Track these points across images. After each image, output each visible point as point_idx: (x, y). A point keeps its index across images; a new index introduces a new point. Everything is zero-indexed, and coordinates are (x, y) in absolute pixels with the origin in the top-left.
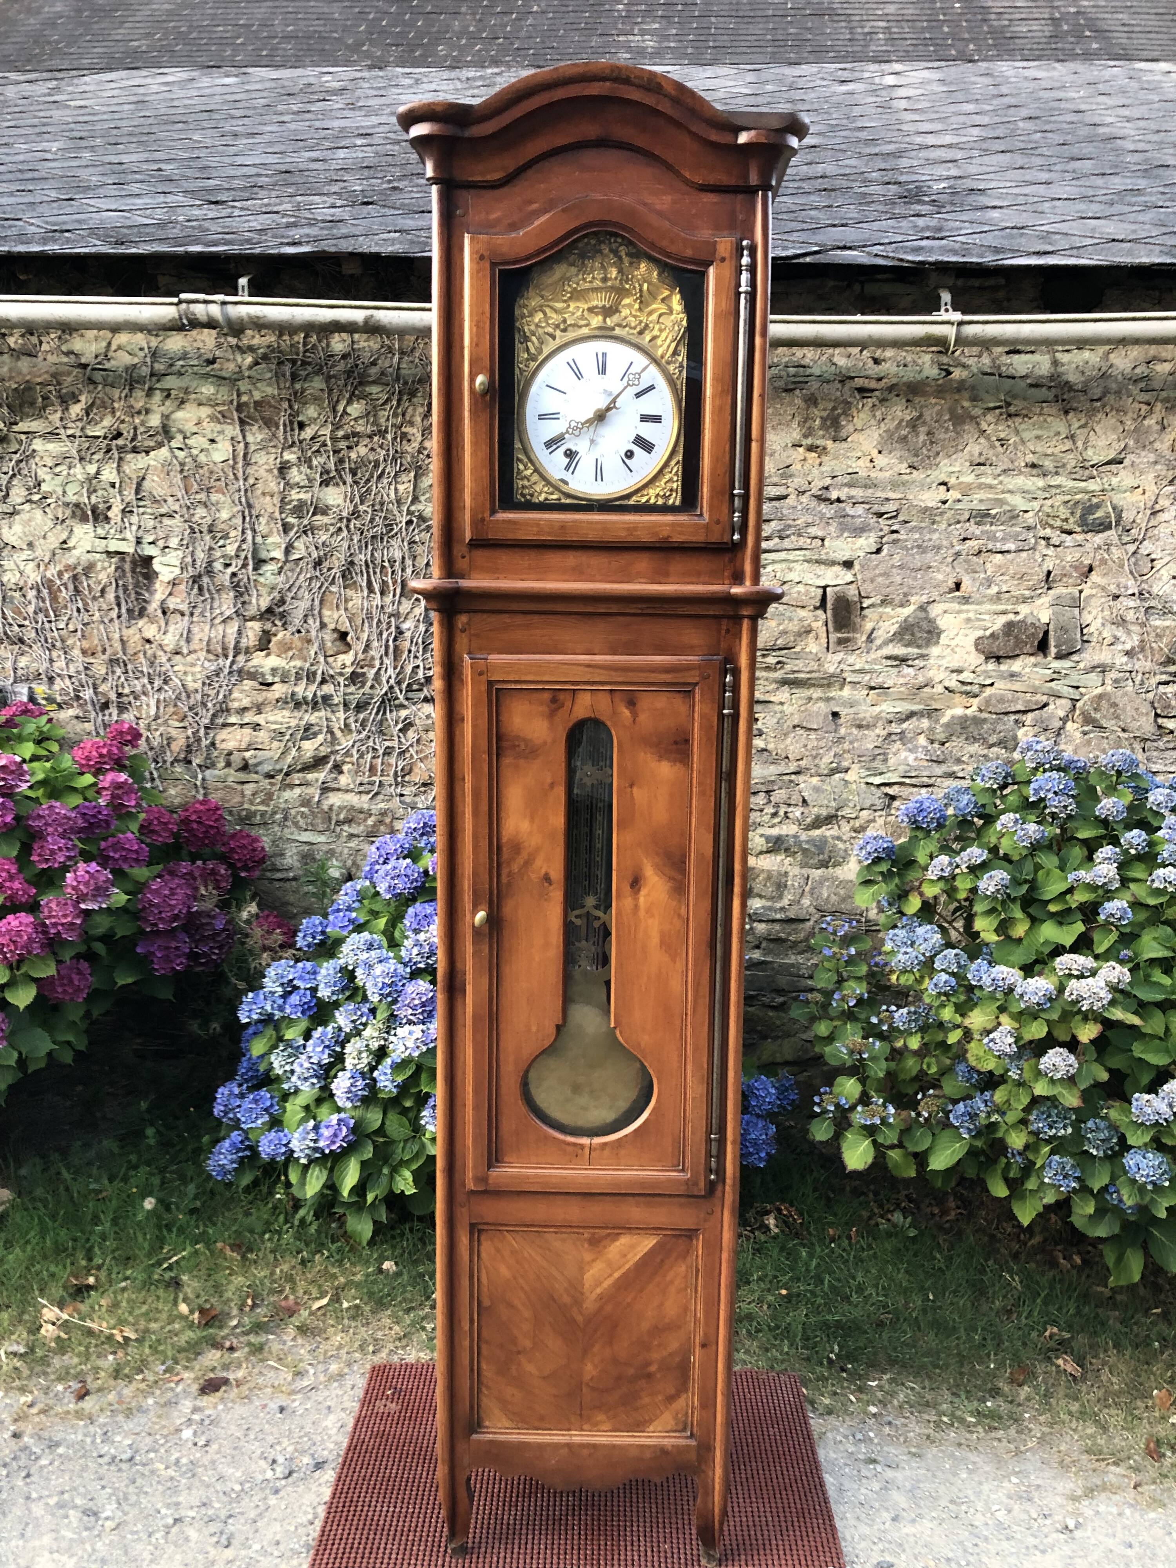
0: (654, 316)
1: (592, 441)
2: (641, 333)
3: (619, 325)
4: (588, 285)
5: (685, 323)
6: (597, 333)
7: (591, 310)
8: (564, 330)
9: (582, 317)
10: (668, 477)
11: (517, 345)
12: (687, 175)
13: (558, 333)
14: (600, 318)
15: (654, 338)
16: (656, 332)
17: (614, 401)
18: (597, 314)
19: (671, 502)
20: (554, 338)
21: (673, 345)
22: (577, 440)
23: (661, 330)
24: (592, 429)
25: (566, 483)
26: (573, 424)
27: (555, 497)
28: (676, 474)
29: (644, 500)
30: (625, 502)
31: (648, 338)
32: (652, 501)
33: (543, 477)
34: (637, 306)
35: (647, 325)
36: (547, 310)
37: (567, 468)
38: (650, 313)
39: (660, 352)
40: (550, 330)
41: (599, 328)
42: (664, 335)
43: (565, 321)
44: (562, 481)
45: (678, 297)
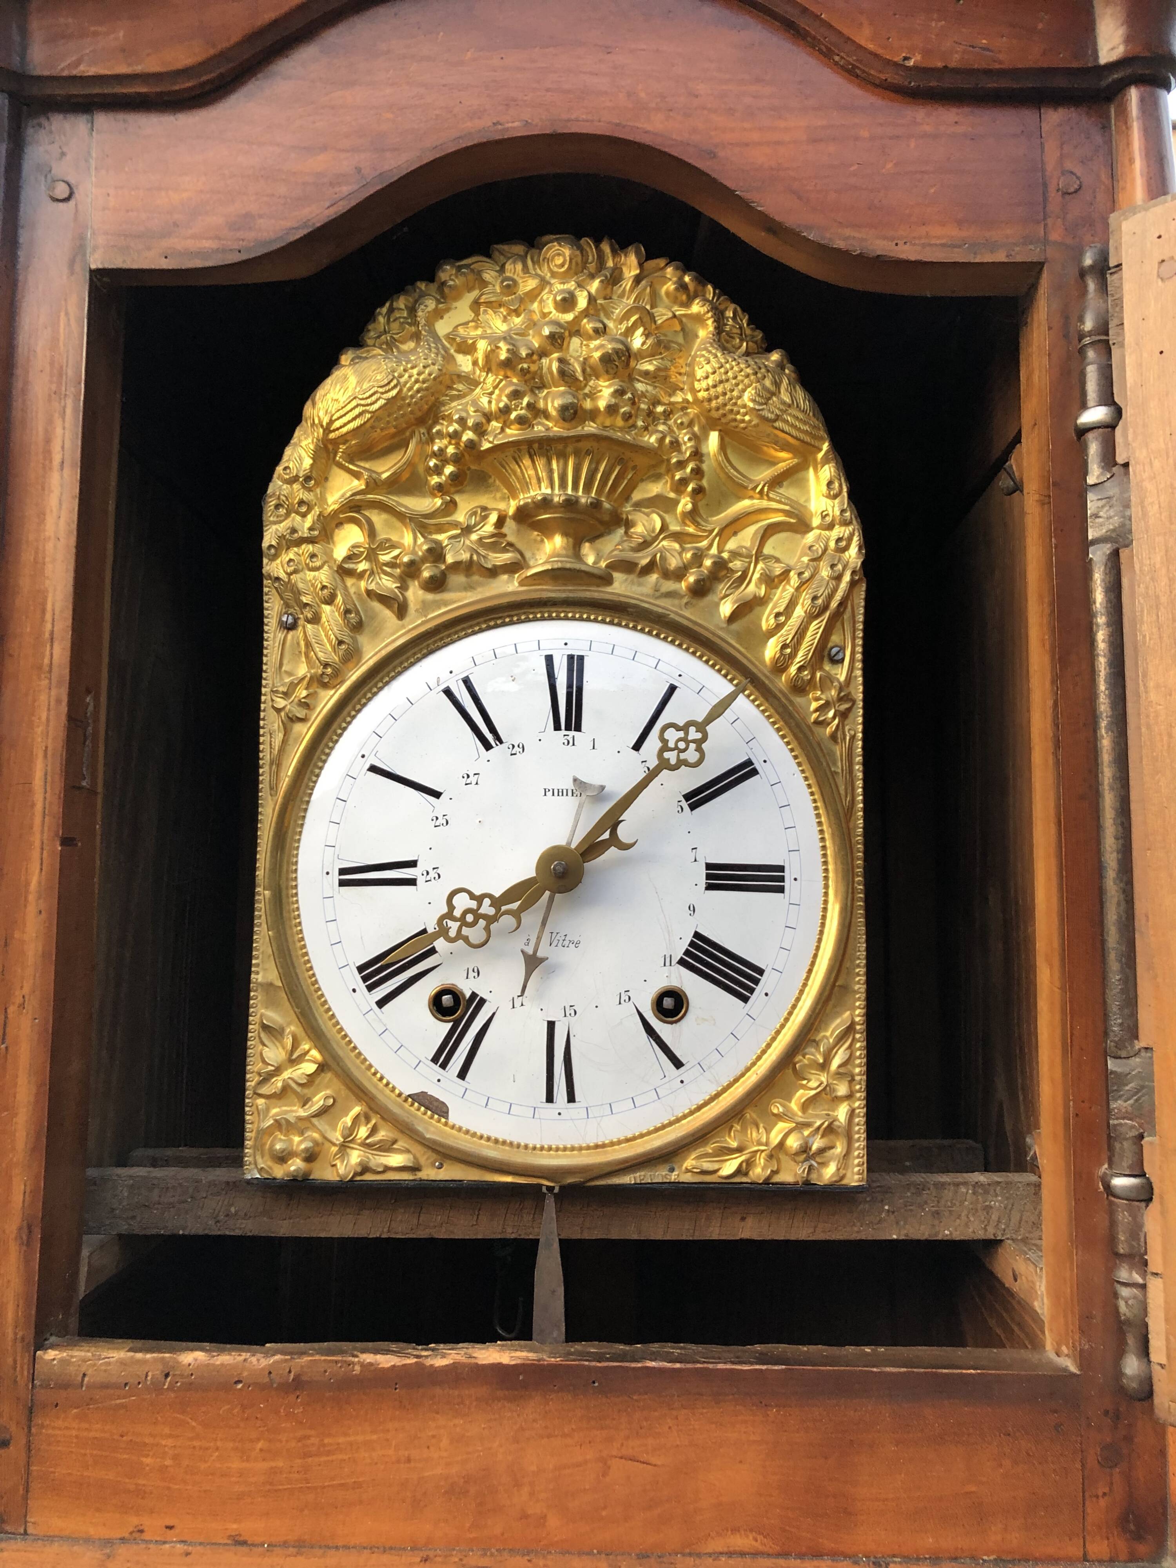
0: (746, 538)
1: (533, 962)
2: (700, 590)
3: (627, 566)
4: (513, 433)
5: (853, 555)
6: (548, 591)
7: (524, 516)
8: (436, 584)
9: (497, 541)
10: (815, 1081)
11: (273, 636)
12: (864, 37)
13: (415, 594)
14: (558, 542)
15: (745, 609)
16: (753, 588)
17: (612, 821)
18: (546, 529)
19: (829, 1173)
20: (401, 611)
21: (815, 630)
22: (477, 958)
23: (771, 581)
24: (532, 918)
25: (439, 1109)
26: (462, 902)
27: (396, 1160)
28: (844, 1073)
29: (729, 1168)
30: (659, 1175)
31: (726, 609)
32: (759, 1172)
33: (359, 1092)
34: (685, 504)
35: (720, 565)
36: (378, 518)
37: (442, 1057)
38: (734, 526)
39: (771, 650)
40: (387, 584)
41: (554, 575)
42: (782, 595)
43: (436, 554)
44: (424, 1100)
45: (828, 471)
